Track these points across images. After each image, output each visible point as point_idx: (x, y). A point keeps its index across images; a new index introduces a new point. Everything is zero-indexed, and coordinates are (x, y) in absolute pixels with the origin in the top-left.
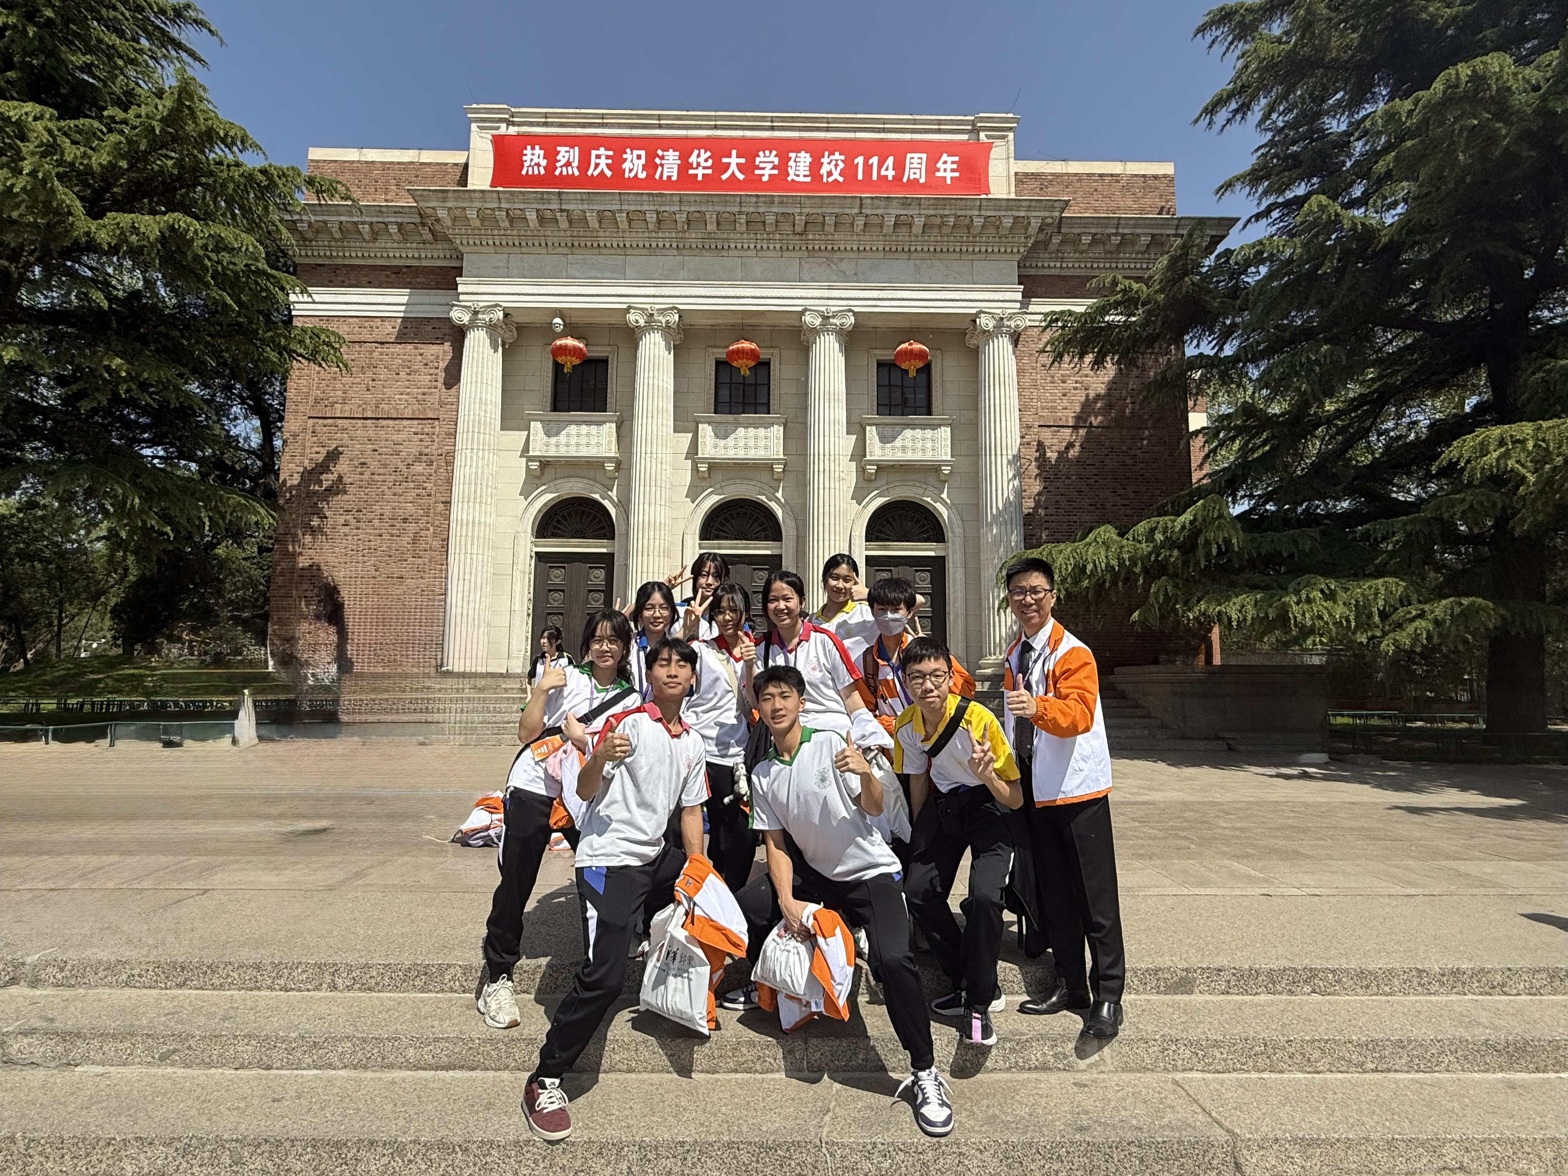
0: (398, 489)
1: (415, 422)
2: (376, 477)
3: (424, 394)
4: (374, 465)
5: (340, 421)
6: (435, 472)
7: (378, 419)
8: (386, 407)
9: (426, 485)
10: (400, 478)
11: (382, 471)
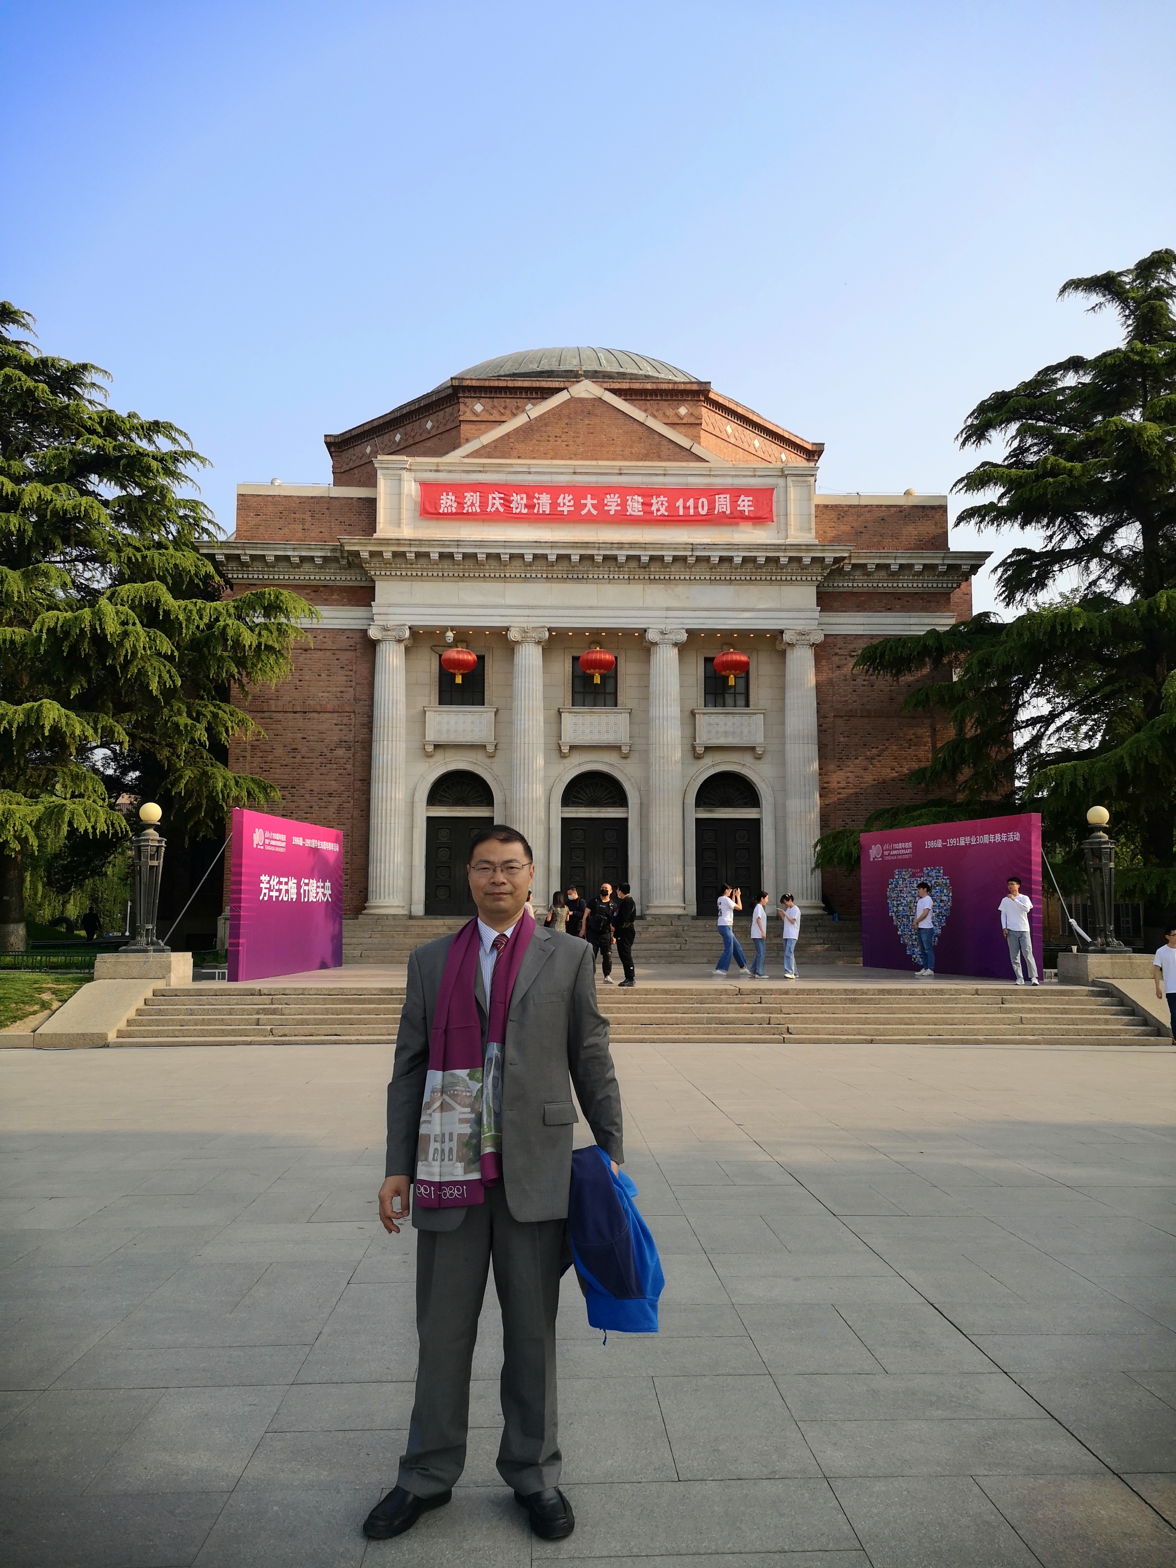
0: (323, 770)
1: (336, 715)
2: (306, 760)
3: (341, 692)
4: (304, 750)
5: (274, 714)
6: (354, 756)
7: (305, 712)
8: (311, 702)
9: (346, 766)
10: (325, 761)
11: (310, 755)
